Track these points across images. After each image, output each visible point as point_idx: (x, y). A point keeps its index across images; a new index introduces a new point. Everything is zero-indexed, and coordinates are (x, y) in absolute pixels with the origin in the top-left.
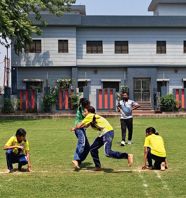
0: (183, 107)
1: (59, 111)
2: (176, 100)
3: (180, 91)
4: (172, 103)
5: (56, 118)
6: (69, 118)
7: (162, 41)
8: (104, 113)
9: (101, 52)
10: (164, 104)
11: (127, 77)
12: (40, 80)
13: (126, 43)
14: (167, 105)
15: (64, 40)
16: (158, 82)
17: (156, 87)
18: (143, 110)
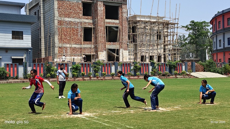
0: (12, 76)
2: (7, 72)
4: (3, 73)
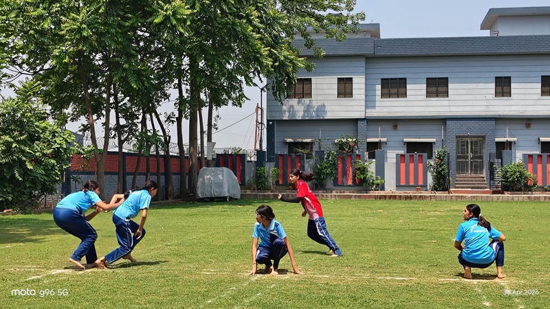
0: (540, 184)
1: (338, 188)
2: (529, 173)
3: (535, 159)
4: (520, 177)
5: (333, 199)
6: (353, 199)
7: (505, 77)
8: (408, 192)
9: (405, 95)
10: (508, 178)
11: (445, 136)
12: (309, 140)
13: (444, 82)
14: (513, 181)
15: (347, 78)
16: (498, 143)
17: (494, 150)
18: (472, 188)
